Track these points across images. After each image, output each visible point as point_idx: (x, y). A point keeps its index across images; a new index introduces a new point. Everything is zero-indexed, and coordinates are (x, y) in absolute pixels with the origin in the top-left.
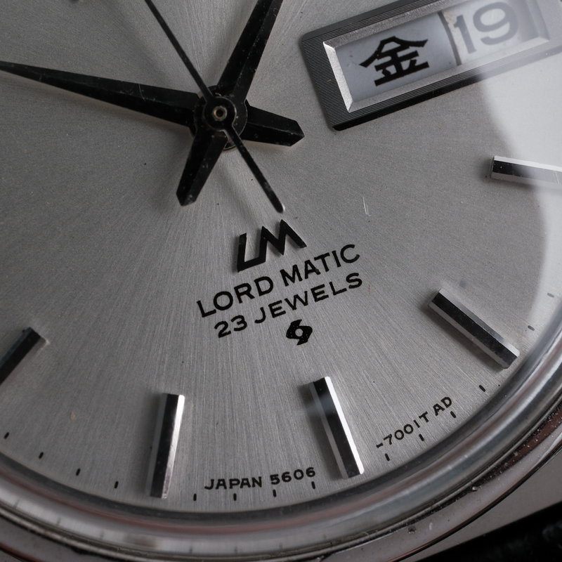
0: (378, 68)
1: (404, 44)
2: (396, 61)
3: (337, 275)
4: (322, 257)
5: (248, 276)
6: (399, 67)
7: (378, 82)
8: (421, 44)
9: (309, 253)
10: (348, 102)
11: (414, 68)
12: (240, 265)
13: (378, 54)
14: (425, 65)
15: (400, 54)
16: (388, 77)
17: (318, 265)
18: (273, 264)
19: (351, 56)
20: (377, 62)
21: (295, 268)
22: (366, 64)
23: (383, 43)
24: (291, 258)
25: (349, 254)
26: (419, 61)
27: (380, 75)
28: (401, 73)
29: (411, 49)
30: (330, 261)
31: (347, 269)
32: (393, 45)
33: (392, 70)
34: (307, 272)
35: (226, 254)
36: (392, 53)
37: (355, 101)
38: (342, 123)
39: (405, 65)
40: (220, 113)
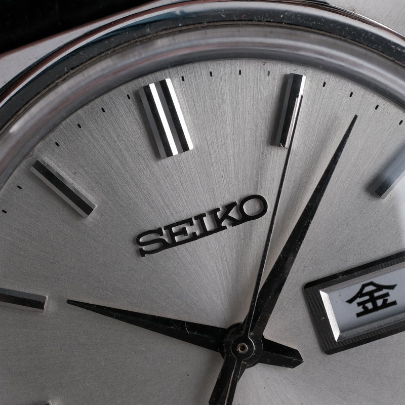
0: (359, 304)
1: (380, 288)
2: (373, 300)
6: (375, 304)
7: (359, 315)
8: (392, 287)
10: (336, 334)
11: (386, 305)
13: (360, 294)
14: (394, 303)
15: (376, 294)
16: (366, 311)
19: (340, 295)
20: (359, 300)
22: (350, 301)
23: (364, 286)
26: (390, 300)
27: (360, 309)
28: (376, 308)
29: (385, 291)
32: (371, 288)
33: (370, 306)
36: (370, 293)
37: (342, 331)
39: (380, 302)
40: (243, 348)
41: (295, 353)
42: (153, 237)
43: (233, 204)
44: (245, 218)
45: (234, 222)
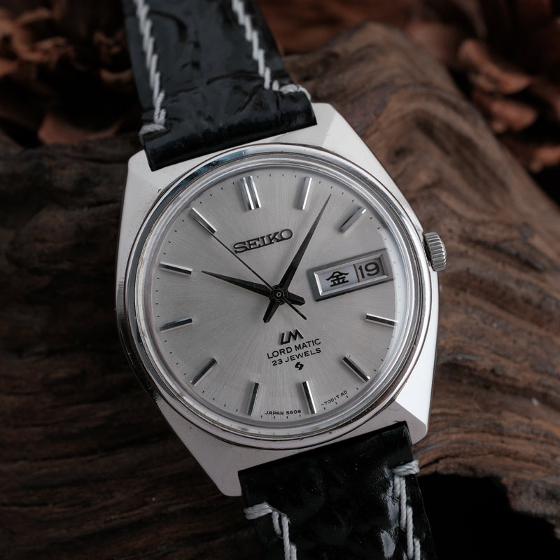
0: (332, 281)
1: (341, 274)
2: (338, 279)
3: (313, 348)
4: (309, 342)
5: (284, 347)
6: (339, 281)
7: (332, 286)
8: (347, 274)
9: (304, 341)
10: (321, 292)
11: (344, 282)
12: (282, 343)
13: (332, 277)
14: (347, 281)
15: (340, 277)
16: (335, 284)
17: (307, 344)
18: (292, 343)
19: (323, 277)
20: (332, 279)
21: (300, 345)
22: (328, 280)
23: (334, 273)
24: (298, 342)
25: (317, 342)
26: (346, 280)
27: (332, 283)
28: (339, 283)
29: (344, 276)
30: (311, 343)
31: (316, 346)
32: (337, 274)
33: (336, 282)
34: (303, 347)
35: (277, 339)
36: (337, 276)
37: (323, 292)
38: (319, 299)
39: (341, 281)
40: (279, 294)
41: (302, 299)
42: (241, 245)
43: (278, 232)
44: (283, 239)
45: (278, 241)
